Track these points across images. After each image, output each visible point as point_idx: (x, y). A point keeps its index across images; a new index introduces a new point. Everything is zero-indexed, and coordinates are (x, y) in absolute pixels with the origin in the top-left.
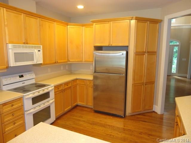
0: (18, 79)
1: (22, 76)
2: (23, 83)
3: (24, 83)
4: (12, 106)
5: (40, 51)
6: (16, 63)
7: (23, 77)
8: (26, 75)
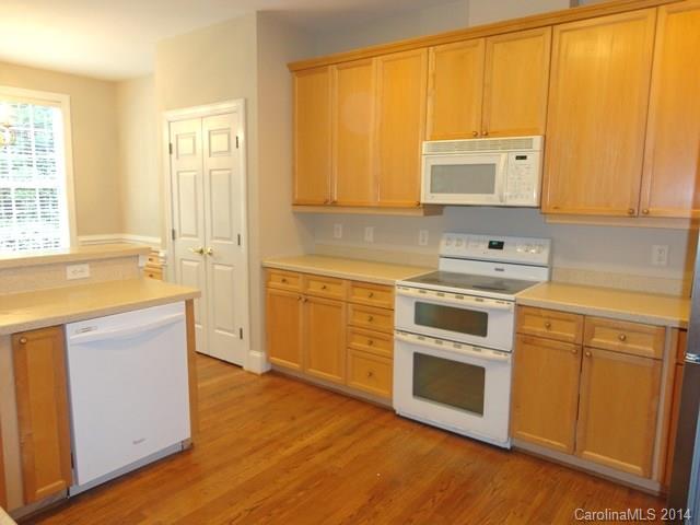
0: (482, 250)
1: (499, 246)
2: (497, 270)
3: (502, 270)
4: (371, 296)
5: (524, 158)
6: (434, 195)
7: (501, 248)
8: (515, 245)
